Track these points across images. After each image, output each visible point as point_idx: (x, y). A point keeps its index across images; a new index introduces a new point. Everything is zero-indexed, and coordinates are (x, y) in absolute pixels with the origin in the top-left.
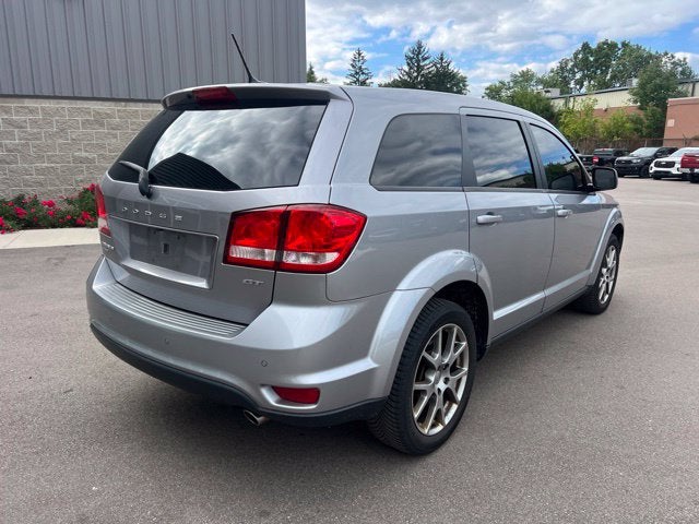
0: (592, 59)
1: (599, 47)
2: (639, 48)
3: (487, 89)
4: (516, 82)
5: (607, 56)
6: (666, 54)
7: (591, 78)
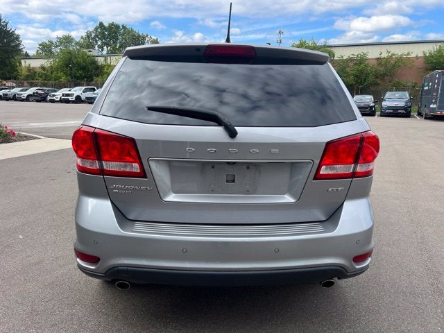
0: (106, 33)
1: (109, 26)
2: (132, 30)
3: (40, 45)
4: (61, 43)
5: (115, 33)
6: (147, 36)
7: (108, 45)
